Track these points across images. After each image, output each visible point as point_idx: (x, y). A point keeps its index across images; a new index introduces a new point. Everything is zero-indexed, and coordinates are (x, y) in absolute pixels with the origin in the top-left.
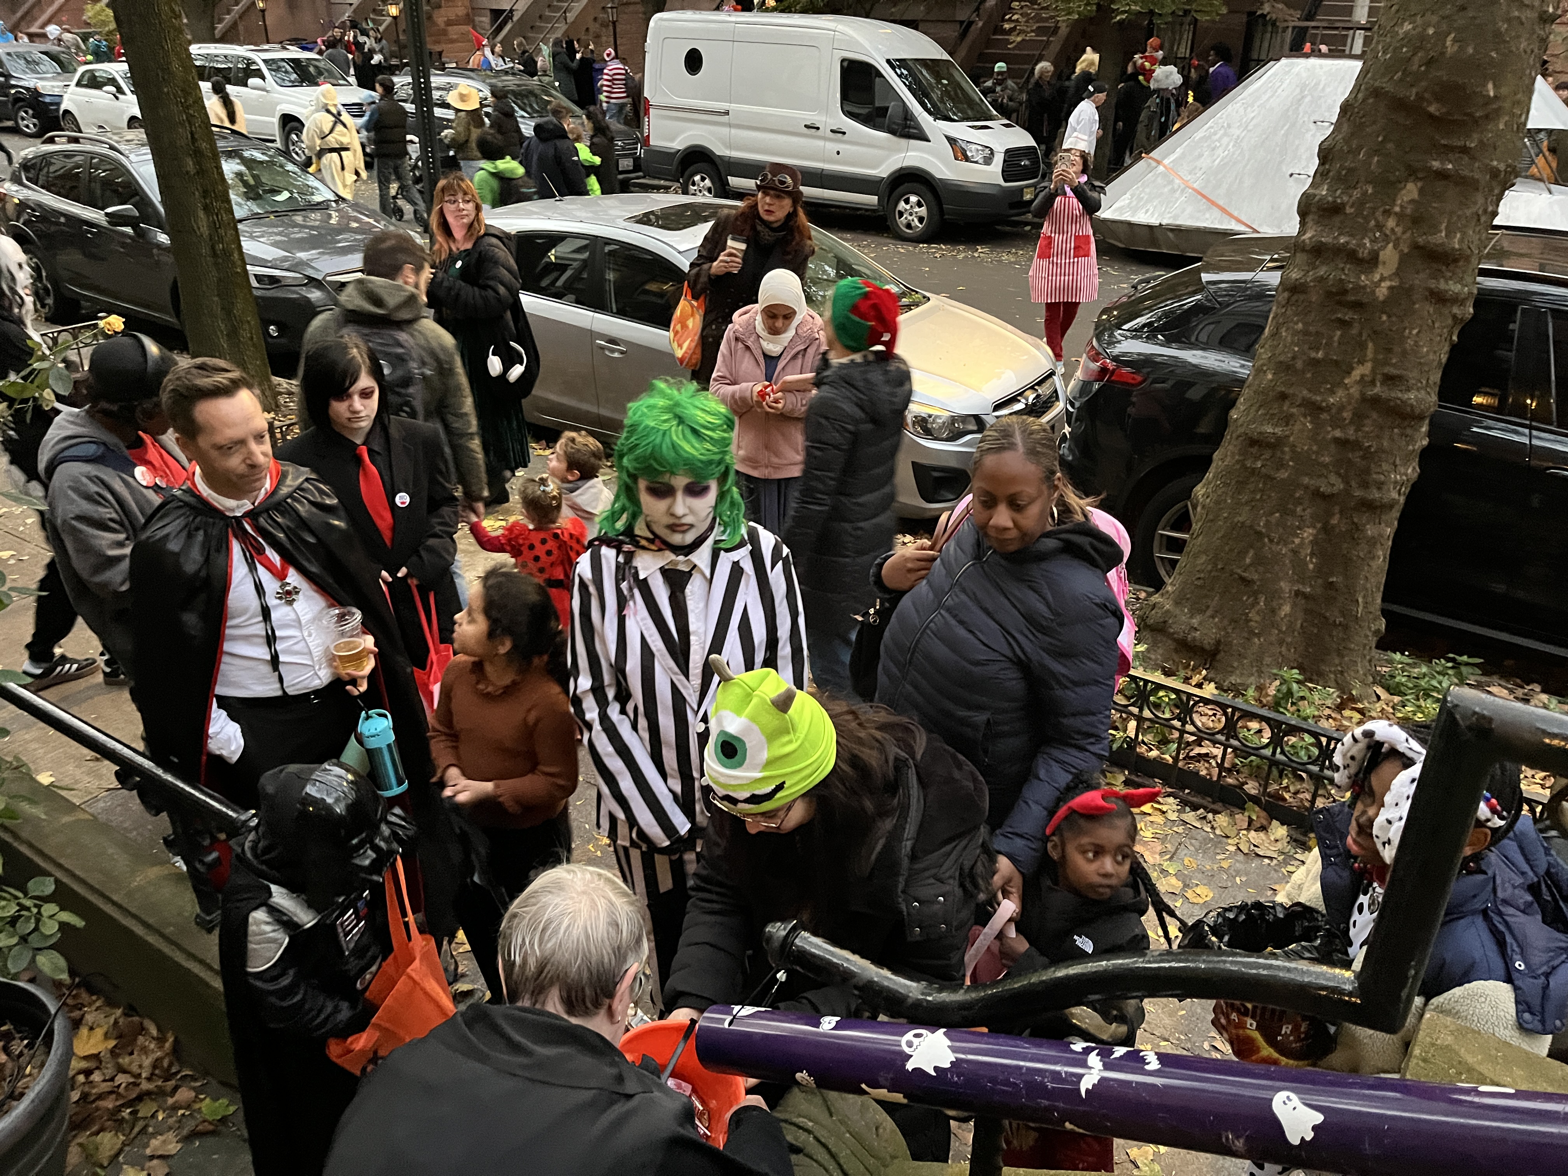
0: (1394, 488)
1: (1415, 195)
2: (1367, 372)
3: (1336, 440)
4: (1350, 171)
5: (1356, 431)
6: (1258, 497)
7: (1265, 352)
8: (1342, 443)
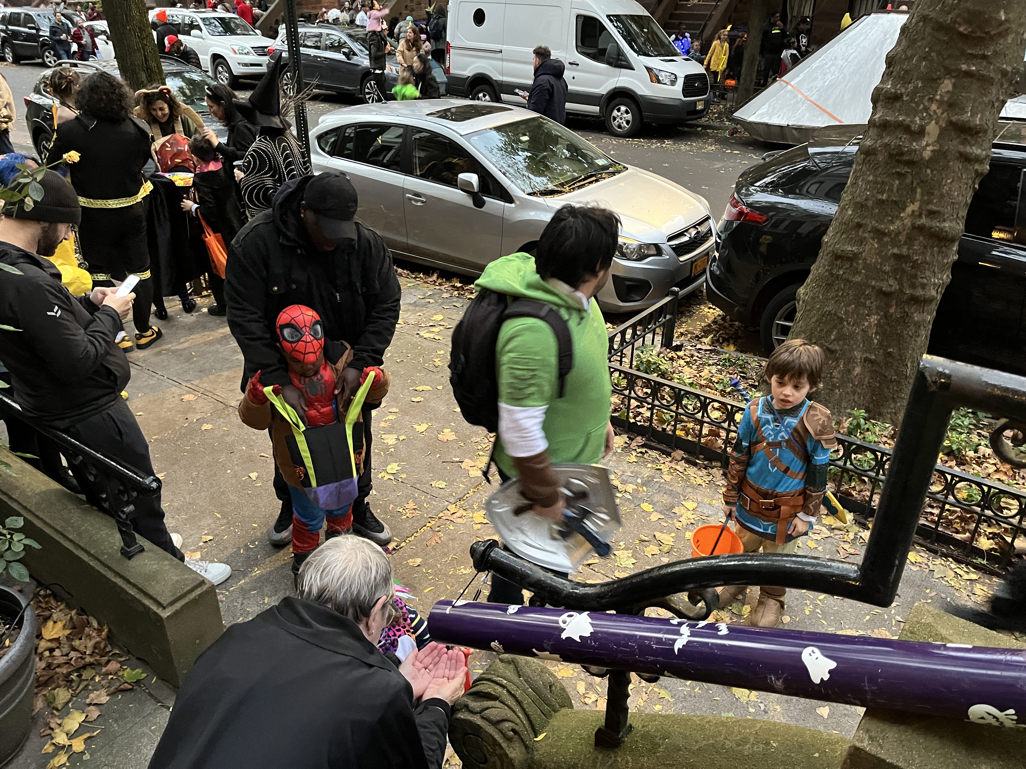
0: (934, 289)
1: (950, 88)
2: (916, 209)
3: (894, 255)
4: (906, 71)
5: (908, 249)
6: (840, 294)
7: (847, 196)
8: (898, 257)
